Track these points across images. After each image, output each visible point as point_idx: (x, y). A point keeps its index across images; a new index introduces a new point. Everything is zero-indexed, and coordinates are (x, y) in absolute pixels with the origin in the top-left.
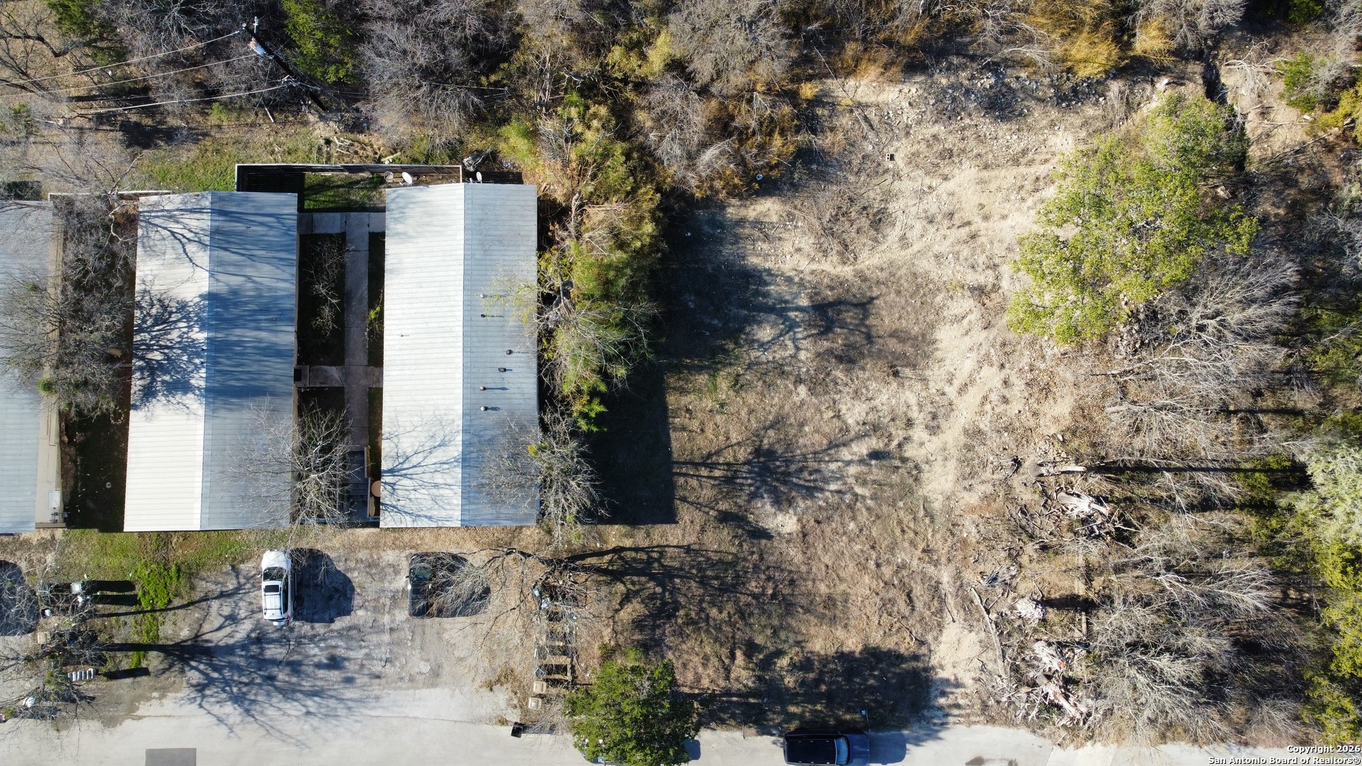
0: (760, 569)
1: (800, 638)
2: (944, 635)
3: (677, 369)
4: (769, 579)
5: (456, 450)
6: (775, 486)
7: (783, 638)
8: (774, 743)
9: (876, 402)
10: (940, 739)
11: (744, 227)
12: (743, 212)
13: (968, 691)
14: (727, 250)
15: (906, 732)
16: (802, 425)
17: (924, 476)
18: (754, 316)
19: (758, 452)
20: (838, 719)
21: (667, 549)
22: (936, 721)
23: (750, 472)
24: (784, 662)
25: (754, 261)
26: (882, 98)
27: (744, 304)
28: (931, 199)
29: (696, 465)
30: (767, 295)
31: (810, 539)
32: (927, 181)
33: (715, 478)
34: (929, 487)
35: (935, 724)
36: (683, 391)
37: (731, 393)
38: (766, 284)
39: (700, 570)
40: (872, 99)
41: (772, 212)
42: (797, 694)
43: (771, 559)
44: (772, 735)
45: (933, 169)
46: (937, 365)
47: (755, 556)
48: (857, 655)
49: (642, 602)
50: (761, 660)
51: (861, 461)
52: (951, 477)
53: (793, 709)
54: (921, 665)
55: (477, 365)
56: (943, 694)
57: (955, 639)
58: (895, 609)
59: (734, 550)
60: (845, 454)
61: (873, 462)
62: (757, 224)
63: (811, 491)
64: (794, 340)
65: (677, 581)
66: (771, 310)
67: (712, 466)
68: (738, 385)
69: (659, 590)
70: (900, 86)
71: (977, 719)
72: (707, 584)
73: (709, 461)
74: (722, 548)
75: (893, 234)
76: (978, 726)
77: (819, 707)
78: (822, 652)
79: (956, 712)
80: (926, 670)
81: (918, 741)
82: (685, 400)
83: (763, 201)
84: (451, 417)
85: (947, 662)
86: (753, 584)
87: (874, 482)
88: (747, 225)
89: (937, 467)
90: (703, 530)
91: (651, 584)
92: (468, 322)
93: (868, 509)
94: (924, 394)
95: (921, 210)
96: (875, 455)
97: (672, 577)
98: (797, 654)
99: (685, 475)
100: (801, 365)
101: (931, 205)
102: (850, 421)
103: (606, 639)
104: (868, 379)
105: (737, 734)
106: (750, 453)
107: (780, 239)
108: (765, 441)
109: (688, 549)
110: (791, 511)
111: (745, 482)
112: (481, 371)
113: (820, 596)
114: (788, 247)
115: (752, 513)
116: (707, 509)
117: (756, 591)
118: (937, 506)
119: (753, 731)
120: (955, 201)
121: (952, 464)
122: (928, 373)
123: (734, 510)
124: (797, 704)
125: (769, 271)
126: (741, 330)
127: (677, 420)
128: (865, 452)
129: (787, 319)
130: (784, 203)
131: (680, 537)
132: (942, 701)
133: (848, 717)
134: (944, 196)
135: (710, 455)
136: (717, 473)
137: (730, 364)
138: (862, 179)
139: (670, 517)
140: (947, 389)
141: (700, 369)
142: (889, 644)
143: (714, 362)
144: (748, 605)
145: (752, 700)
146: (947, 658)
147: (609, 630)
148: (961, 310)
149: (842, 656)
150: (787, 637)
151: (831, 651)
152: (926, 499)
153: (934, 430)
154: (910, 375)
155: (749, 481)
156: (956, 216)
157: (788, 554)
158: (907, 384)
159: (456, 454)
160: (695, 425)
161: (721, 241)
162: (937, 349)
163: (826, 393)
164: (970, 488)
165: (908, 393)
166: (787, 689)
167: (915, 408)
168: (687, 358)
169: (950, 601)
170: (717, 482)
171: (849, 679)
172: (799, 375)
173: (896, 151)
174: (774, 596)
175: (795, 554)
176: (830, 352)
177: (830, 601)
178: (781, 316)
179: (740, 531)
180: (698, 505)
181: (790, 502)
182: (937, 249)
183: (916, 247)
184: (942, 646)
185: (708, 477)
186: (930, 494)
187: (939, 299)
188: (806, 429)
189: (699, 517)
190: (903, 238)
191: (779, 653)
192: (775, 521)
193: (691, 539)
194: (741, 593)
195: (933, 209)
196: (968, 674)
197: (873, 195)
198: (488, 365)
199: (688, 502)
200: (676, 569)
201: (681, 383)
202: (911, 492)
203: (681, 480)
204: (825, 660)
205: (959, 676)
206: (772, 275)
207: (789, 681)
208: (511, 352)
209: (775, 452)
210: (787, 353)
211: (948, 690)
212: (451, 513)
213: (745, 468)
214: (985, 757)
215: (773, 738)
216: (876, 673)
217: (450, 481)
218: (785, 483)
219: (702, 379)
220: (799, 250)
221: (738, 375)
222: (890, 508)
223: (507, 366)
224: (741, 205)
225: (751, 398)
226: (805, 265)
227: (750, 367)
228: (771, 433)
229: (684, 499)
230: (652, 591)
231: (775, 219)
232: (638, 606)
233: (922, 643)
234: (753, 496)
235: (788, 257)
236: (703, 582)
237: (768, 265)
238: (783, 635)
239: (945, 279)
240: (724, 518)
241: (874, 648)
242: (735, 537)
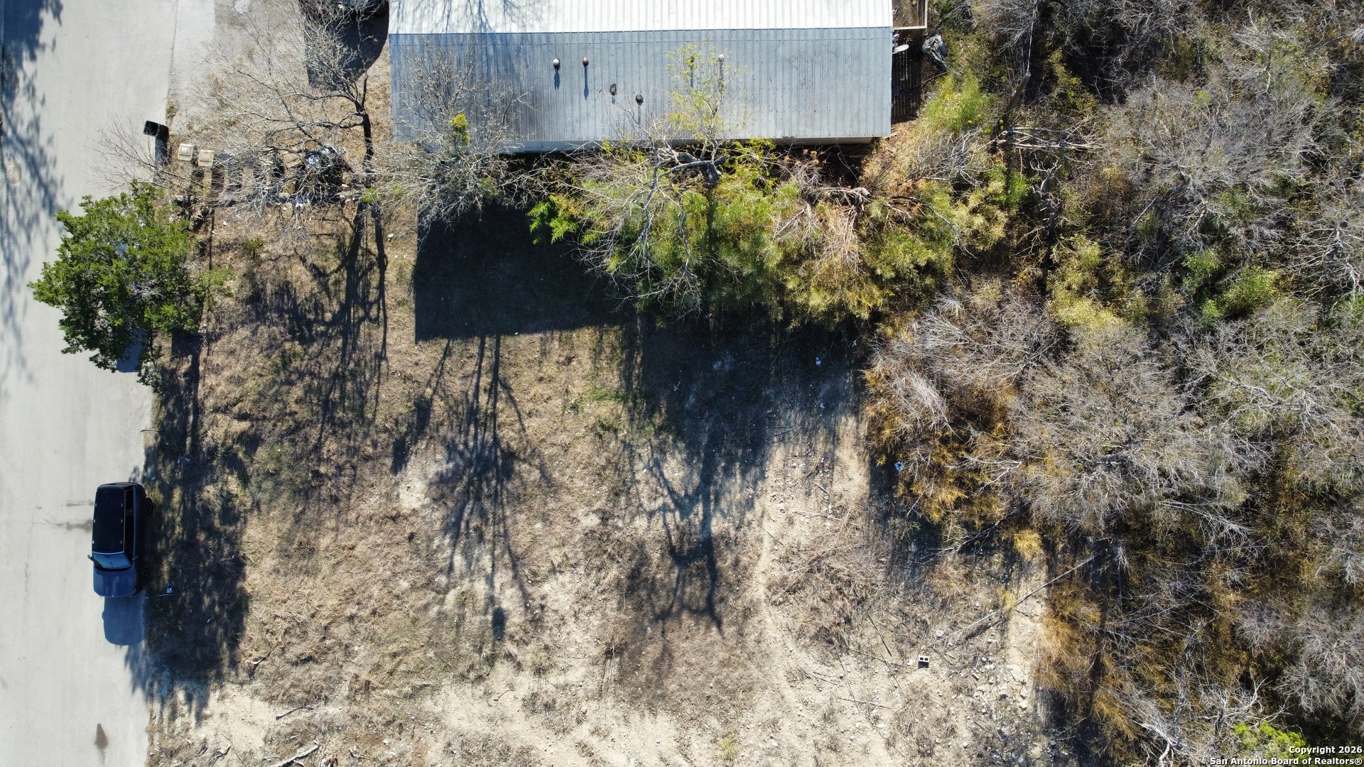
0: (353, 456)
1: (263, 507)
2: (261, 704)
3: (628, 344)
4: (340, 468)
5: (499, 23)
6: (461, 479)
7: (264, 486)
8: (135, 470)
9: (571, 625)
10: (134, 690)
11: (826, 441)
12: (848, 440)
13: (191, 732)
14: (793, 417)
15: (143, 644)
16: (545, 518)
17: (468, 689)
18: (698, 454)
19: (511, 456)
20: (164, 553)
21: (382, 329)
22: (156, 686)
23: (483, 444)
24: (234, 485)
25: (778, 455)
26: (1014, 655)
27: (715, 441)
28: (861, 720)
29: (495, 369)
30: (728, 472)
31: (389, 526)
32: (887, 716)
33: (476, 396)
34: (452, 694)
35: (151, 685)
36: (597, 352)
37: (592, 420)
38: (744, 473)
39: (353, 374)
40: (1014, 638)
41: (847, 485)
42: (194, 503)
43: (365, 470)
44: (146, 467)
45: (903, 725)
46: (620, 714)
47: (370, 450)
48: (239, 584)
49: (313, 295)
50: (236, 455)
51: (491, 600)
52: (465, 725)
53: (177, 495)
54: (225, 670)
55: (620, 52)
56: (189, 699)
57: (255, 718)
58: (294, 640)
59: (379, 420)
60: (503, 577)
61: (490, 617)
62: (831, 462)
63: (453, 528)
64: (664, 509)
65: (340, 342)
66: (707, 478)
67: (492, 392)
68: (604, 429)
69: (328, 316)
70: (1030, 684)
71: (156, 743)
72: (334, 384)
73: (499, 389)
74: (382, 406)
75: (809, 660)
76: (146, 743)
77: (178, 530)
78: (245, 538)
79: (167, 713)
80: (220, 677)
81: (131, 659)
82: (584, 356)
83: (864, 470)
84: (545, 16)
85: (227, 706)
86: (333, 447)
87: (462, 617)
88: (830, 446)
89: (480, 707)
90: (406, 378)
91: (336, 308)
92: (683, 36)
93: (426, 607)
94: (581, 693)
95: (844, 703)
96: (500, 619)
97: (344, 334)
98: (242, 504)
99: (481, 355)
100: (627, 520)
101: (851, 719)
102: (546, 588)
103: (269, 247)
104: (604, 615)
105: (147, 421)
106: (508, 445)
107: (808, 494)
108: (525, 466)
109: (380, 357)
110: (427, 501)
111: (470, 437)
112: (612, 59)
113: (316, 538)
114: (796, 505)
115: (427, 447)
116: (434, 384)
117: (324, 451)
118: (428, 704)
119: (152, 442)
120: (855, 755)
121: (483, 728)
122: (610, 700)
123: (433, 420)
124: (183, 501)
125: (762, 476)
126: (679, 435)
127: (556, 343)
128: (505, 605)
129: (693, 500)
130: (860, 502)
131: (396, 348)
132: (181, 696)
133: (165, 568)
134: (862, 740)
135: (507, 388)
136: (483, 398)
137: (632, 420)
138: (893, 619)
139: (424, 333)
140: (586, 728)
141: (626, 376)
142: (251, 630)
143: (635, 397)
144: (306, 440)
145: (189, 441)
146: (233, 707)
147: (281, 252)
148: (696, 754)
149: (238, 565)
150: (265, 491)
151: (247, 550)
152: (435, 689)
153: (532, 704)
154: (608, 675)
155: (471, 444)
156: (833, 755)
157: (372, 495)
158: (596, 670)
159: (492, 24)
160: (549, 369)
161: (807, 407)
162: (643, 716)
163: (587, 555)
164: (448, 750)
165: (583, 670)
166: (201, 489)
167: (561, 680)
168: (643, 358)
169: (304, 715)
170: (471, 399)
171: (209, 571)
172: (613, 516)
173: (934, 672)
174: (317, 475)
175: (372, 503)
176: (644, 560)
177: (309, 551)
178: (697, 492)
179: (404, 429)
180: (440, 371)
181: (439, 500)
182: (786, 724)
183: (790, 694)
184: (248, 700)
185: (477, 387)
186: (443, 696)
187: (714, 722)
188: (539, 525)
189: (424, 373)
190: (804, 675)
191: (244, 480)
192: (415, 479)
193: (394, 362)
194: (322, 430)
195: (844, 722)
196: (212, 733)
197: (868, 633)
198: (621, 69)
199: (444, 358)
200: (355, 343)
201: (608, 350)
202: (447, 669)
203: (474, 350)
204: (233, 540)
205: (210, 721)
206: (755, 483)
207: (210, 492)
208: (640, 101)
209: (509, 478)
210: (645, 501)
211: (194, 705)
212: (410, 19)
213: (489, 437)
214: (107, 750)
215: (142, 469)
216: (217, 609)
217: (454, 17)
218: (466, 492)
219: (613, 380)
220: (791, 522)
221: (616, 431)
222: (426, 639)
223: (619, 96)
224: (858, 438)
225: (584, 449)
226: (771, 528)
227: (627, 446)
228: (536, 474)
229: (447, 353)
230: (327, 307)
231: (837, 487)
232: (307, 289)
233: (252, 672)
234: (451, 448)
235: (782, 506)
236: (337, 377)
237: (770, 474)
238: (268, 485)
239: (742, 734)
240: (422, 408)
241: (247, 608)
242: (397, 422)
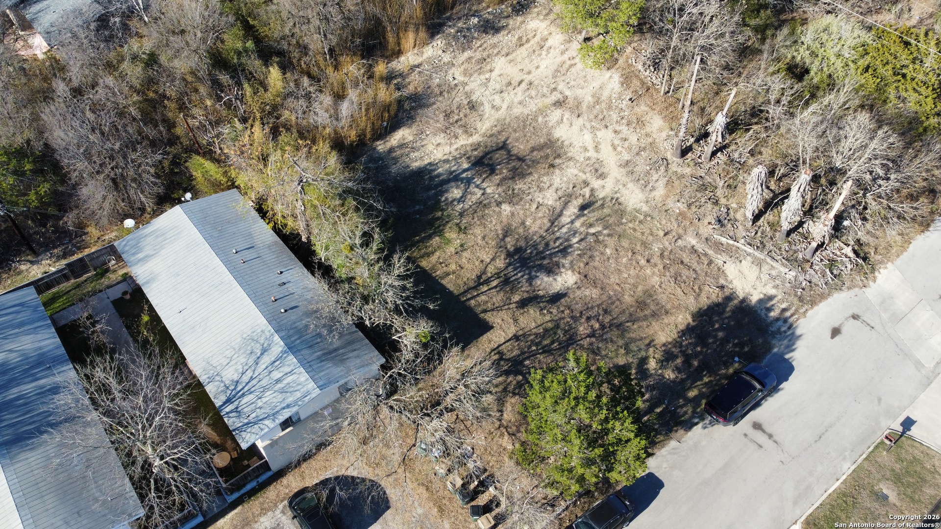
0: (577, 317)
1: (647, 342)
2: (728, 274)
4: (589, 319)
6: (541, 264)
7: (636, 349)
8: (705, 428)
9: (555, 186)
10: (800, 336)
11: (395, 152)
12: (388, 145)
13: (780, 297)
14: (394, 169)
16: (523, 223)
17: (622, 200)
18: (440, 190)
19: (509, 255)
20: (727, 377)
21: (500, 348)
22: (783, 329)
23: (515, 269)
24: (652, 364)
25: (416, 165)
26: (425, 56)
27: (428, 188)
28: (492, 83)
29: (475, 288)
30: (439, 175)
31: (591, 277)
32: (482, 77)
33: (496, 287)
34: (631, 203)
35: (785, 332)
36: (428, 255)
37: (462, 236)
38: (435, 170)
39: (537, 345)
40: (419, 60)
41: (406, 136)
42: (683, 380)
43: (579, 307)
44: (697, 424)
45: (480, 71)
46: (571, 148)
47: (567, 312)
48: (692, 324)
49: (514, 394)
51: (578, 217)
52: (637, 191)
53: (692, 394)
54: (736, 302)
56: (769, 310)
57: (737, 272)
58: (684, 277)
59: (548, 318)
60: (565, 219)
61: (586, 212)
62: (401, 146)
63: (564, 251)
64: (477, 186)
65: (527, 362)
66: (448, 181)
67: (487, 282)
68: (462, 230)
69: (520, 378)
70: (431, 45)
71: (804, 309)
73: (482, 280)
74: (539, 322)
75: (487, 107)
76: (810, 313)
77: (706, 380)
78: (670, 340)
79: (788, 314)
80: (743, 301)
82: (434, 259)
83: (396, 133)
85: (748, 289)
86: (581, 329)
87: (597, 220)
88: (396, 149)
89: (624, 191)
90: (516, 320)
93: (609, 235)
94: (578, 165)
95: (491, 91)
96: (583, 208)
97: (521, 363)
98: (654, 352)
99: (473, 297)
100: (492, 195)
101: (494, 85)
102: (550, 203)
103: (510, 447)
104: (539, 178)
105: (673, 443)
106: (505, 259)
107: (423, 146)
108: (509, 246)
109: (516, 337)
110: (563, 270)
111: (516, 277)
112: (265, 291)
113: (632, 306)
114: (430, 147)
115: (539, 290)
116: (506, 307)
117: (587, 332)
118: (645, 208)
119: (681, 432)
120: (505, 76)
121: (631, 185)
122: (569, 155)
123: (526, 295)
124: (690, 388)
125: (430, 164)
126: (439, 201)
127: (438, 273)
128: (576, 211)
129: (462, 180)
130: (410, 127)
131: (503, 334)
132: (772, 314)
134: (498, 78)
135: (479, 277)
136: (494, 283)
137: (447, 222)
138: (446, 96)
139: (486, 327)
140: (588, 155)
141: (430, 237)
142: (704, 302)
143: (436, 228)
144: (591, 344)
145: (658, 410)
146: (745, 286)
147: (506, 437)
148: (557, 117)
149: (684, 332)
150: (638, 347)
151: (674, 335)
152: (636, 210)
153: (602, 176)
154: (561, 161)
155: (519, 275)
156: (512, 82)
157: (586, 297)
158: (563, 166)
160: (453, 267)
161: (387, 167)
162: (563, 142)
163: (522, 199)
164: (653, 189)
165: (568, 170)
166: (674, 381)
167: (581, 174)
168: (415, 237)
169: (710, 252)
170: (498, 289)
171: (705, 344)
172: (496, 201)
173: (453, 74)
174: (603, 327)
175: (591, 293)
176: (504, 179)
177: (641, 304)
178: (457, 180)
179: (541, 305)
180: (498, 309)
181: (558, 265)
182: (516, 100)
183: (505, 106)
184: (734, 282)
185: (490, 289)
186: (635, 206)
187: (540, 119)
188: (528, 223)
189: (505, 315)
190: (493, 107)
191: (644, 361)
192: (558, 283)
193: (512, 331)
194: (579, 340)
195: (498, 87)
196: (767, 287)
197: (460, 98)
198: (268, 286)
199: (489, 311)
200: (519, 356)
201: (423, 251)
202: (623, 212)
203: (473, 302)
204: (676, 343)
205: (764, 292)
206: (434, 165)
208: (281, 273)
209: (521, 248)
210: (479, 196)
211: (768, 305)
213: (510, 269)
214: (836, 325)
216: (717, 326)
218: (544, 258)
219: (436, 240)
220: (439, 144)
221: (457, 224)
222: (621, 226)
223: (284, 281)
224: (385, 142)
225: (478, 231)
226: (447, 149)
227: (461, 215)
228: (508, 239)
229: (485, 311)
230: (514, 382)
231: (411, 138)
232: (513, 400)
233: (722, 287)
234: (531, 280)
235: (435, 151)
236: (547, 351)
237: (426, 162)
238: (633, 347)
239: (534, 110)
240: (523, 304)
241: (698, 312)
242: (542, 310)
